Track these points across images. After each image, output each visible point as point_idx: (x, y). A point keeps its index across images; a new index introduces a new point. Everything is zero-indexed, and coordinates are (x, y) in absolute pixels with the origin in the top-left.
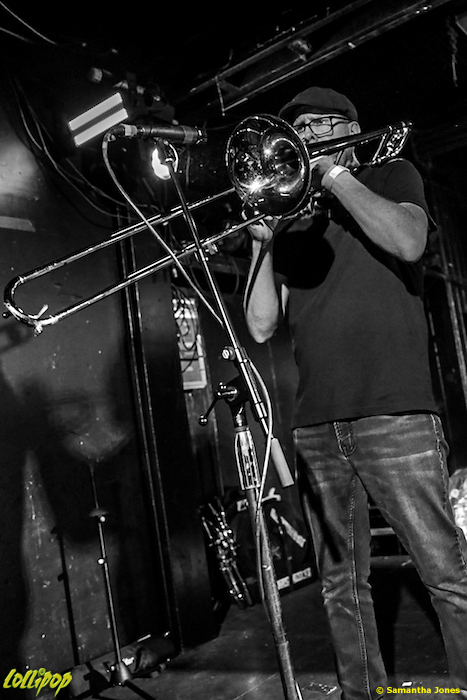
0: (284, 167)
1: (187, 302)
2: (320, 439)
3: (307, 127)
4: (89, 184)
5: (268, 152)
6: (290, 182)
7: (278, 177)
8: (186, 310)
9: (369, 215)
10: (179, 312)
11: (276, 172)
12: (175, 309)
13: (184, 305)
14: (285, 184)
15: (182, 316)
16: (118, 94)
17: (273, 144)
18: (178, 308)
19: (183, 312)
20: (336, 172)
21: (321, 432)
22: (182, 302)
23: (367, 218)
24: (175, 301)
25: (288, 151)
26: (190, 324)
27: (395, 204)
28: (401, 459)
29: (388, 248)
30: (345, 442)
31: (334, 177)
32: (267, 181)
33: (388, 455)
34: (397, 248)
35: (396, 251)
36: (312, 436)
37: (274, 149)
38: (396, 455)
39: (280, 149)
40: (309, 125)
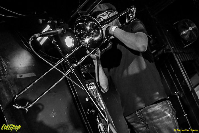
0: (95, 31)
1: (91, 84)
2: (133, 119)
3: (101, 18)
4: (49, 56)
5: (88, 28)
6: (97, 36)
7: (94, 35)
8: (91, 86)
9: (126, 40)
10: (89, 88)
11: (93, 34)
12: (87, 87)
13: (90, 85)
14: (96, 37)
15: (90, 89)
16: (48, 25)
17: (89, 25)
18: (88, 86)
19: (90, 88)
20: (113, 29)
21: (133, 116)
22: (89, 84)
23: (126, 41)
24: (87, 85)
25: (94, 26)
26: (94, 91)
27: (134, 34)
28: (160, 119)
29: (134, 49)
30: (141, 118)
31: (114, 31)
32: (91, 37)
33: (156, 119)
34: (138, 48)
35: (137, 49)
36: (130, 118)
37: (90, 27)
38: (158, 118)
39: (92, 26)
40: (101, 17)
